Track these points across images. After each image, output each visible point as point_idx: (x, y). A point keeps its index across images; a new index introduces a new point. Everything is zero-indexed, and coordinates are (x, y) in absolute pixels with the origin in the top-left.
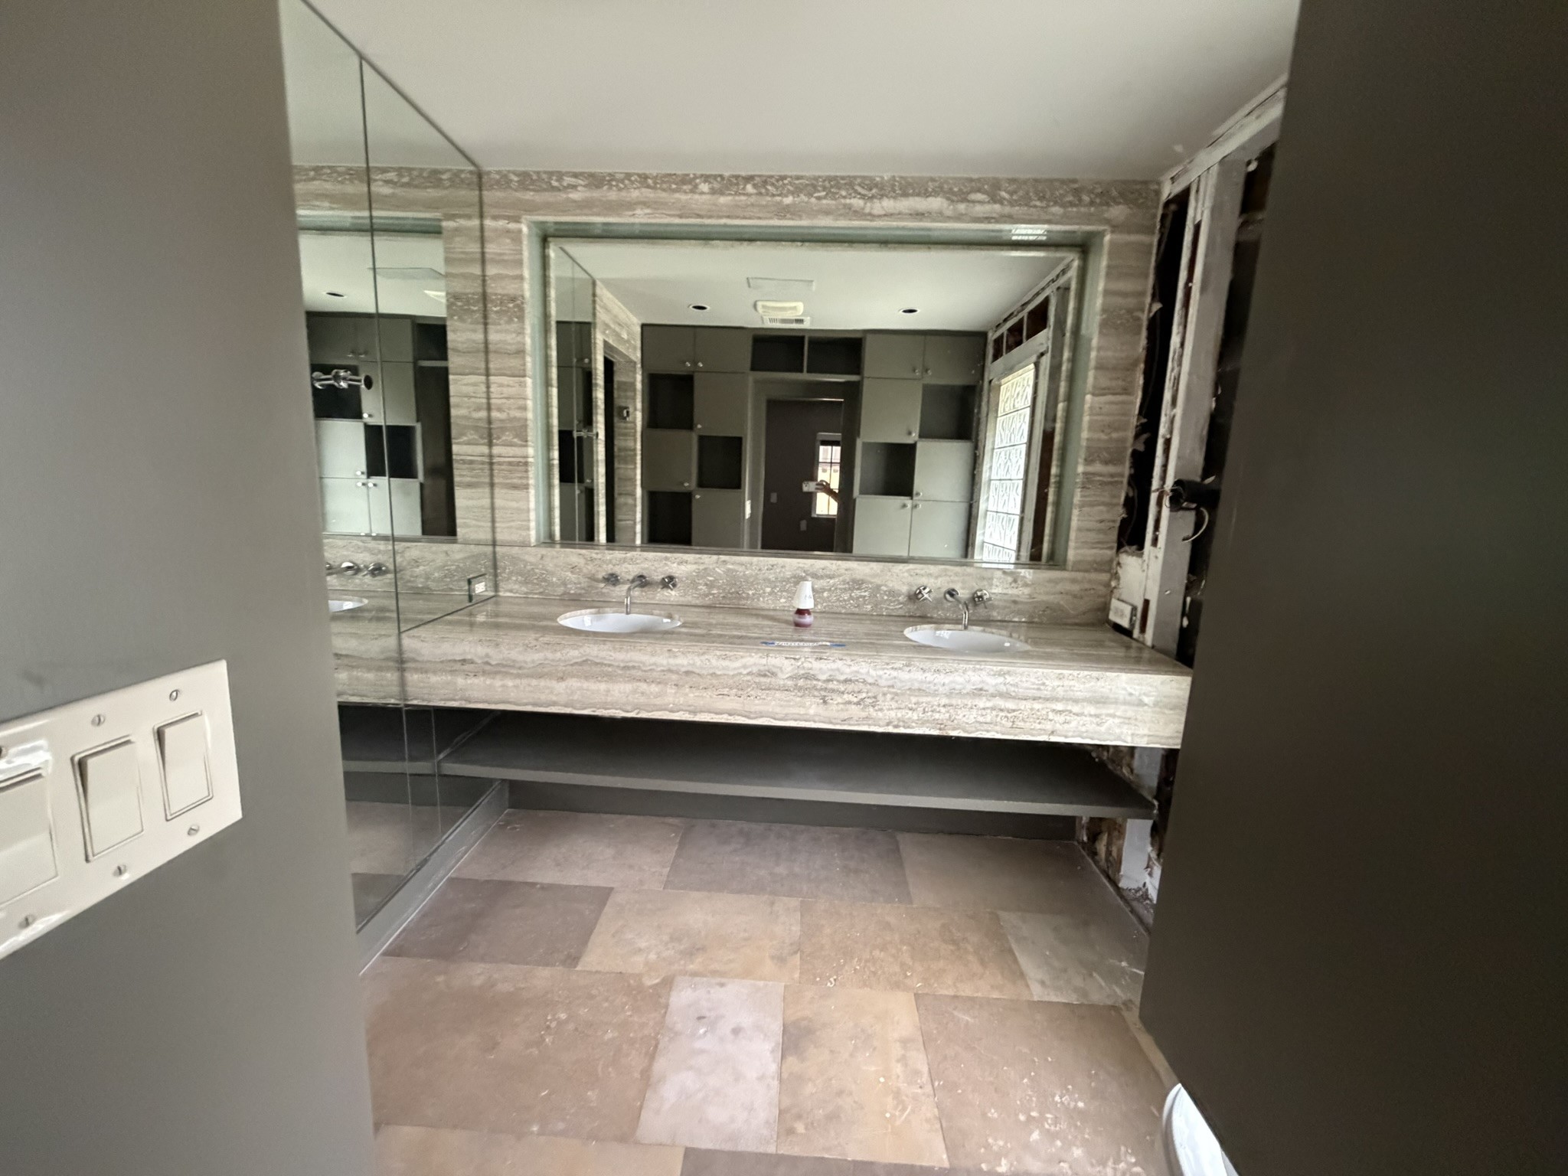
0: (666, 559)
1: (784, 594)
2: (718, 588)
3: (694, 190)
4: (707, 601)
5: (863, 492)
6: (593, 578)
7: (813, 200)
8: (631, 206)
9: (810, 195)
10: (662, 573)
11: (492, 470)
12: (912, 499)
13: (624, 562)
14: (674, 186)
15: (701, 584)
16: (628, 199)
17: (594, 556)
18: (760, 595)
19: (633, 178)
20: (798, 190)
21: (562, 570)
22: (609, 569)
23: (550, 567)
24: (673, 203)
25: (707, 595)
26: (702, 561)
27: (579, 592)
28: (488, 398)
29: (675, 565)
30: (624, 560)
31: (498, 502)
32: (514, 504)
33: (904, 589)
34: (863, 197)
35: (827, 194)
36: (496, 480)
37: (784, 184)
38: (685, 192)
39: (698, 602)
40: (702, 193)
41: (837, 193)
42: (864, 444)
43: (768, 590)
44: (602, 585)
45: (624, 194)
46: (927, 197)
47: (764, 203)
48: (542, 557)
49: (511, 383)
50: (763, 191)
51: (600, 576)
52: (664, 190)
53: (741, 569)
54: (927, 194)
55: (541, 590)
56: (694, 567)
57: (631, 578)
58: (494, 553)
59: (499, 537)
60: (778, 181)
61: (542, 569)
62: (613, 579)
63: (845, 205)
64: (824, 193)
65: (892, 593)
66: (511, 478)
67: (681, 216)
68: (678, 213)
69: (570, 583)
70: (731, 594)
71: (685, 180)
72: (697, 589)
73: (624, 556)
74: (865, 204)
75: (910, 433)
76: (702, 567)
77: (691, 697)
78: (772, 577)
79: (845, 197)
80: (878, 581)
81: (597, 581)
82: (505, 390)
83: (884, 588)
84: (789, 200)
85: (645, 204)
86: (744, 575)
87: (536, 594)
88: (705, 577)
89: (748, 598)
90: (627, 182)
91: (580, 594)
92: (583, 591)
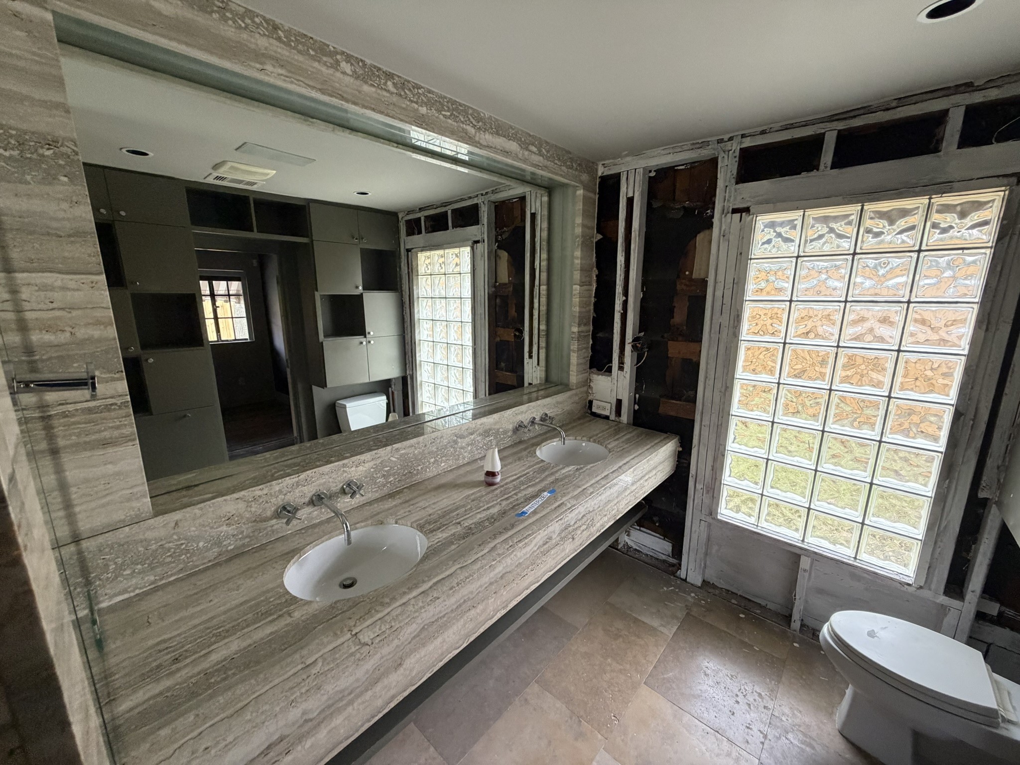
0: (344, 466)
1: (444, 458)
2: (394, 475)
3: (336, 65)
4: (386, 490)
5: (326, 336)
6: (260, 520)
7: (441, 117)
8: (260, 56)
9: (439, 111)
10: (340, 482)
11: (48, 428)
12: (365, 337)
13: (298, 486)
14: (312, 52)
15: (379, 478)
16: (253, 46)
17: (258, 493)
18: (427, 467)
19: (257, 20)
20: (429, 104)
21: (212, 528)
22: (280, 500)
23: (193, 531)
24: (312, 72)
25: (384, 486)
26: (378, 456)
27: (240, 543)
28: (19, 311)
29: (353, 469)
30: (298, 484)
31: (72, 474)
32: (110, 468)
33: (511, 427)
34: (474, 126)
35: (451, 115)
36: (61, 442)
37: (418, 93)
38: (325, 64)
39: (377, 495)
40: (344, 73)
41: (458, 117)
42: (322, 297)
43: (432, 460)
44: (274, 522)
45: (245, 36)
46: (509, 140)
47: (404, 106)
48: (176, 524)
49: (72, 284)
50: (403, 93)
51: (269, 514)
52: (299, 52)
53: (411, 450)
54: (509, 137)
55: (181, 566)
56: (371, 464)
57: (307, 500)
58: (80, 553)
59: (84, 525)
60: (414, 88)
61: (179, 539)
62: (287, 511)
63: (463, 129)
64: (449, 114)
65: (505, 432)
66: (100, 431)
67: (322, 91)
68: (319, 86)
69: (227, 537)
70: (405, 475)
71: (322, 50)
72: (375, 483)
73: (297, 479)
74: (476, 133)
75: (357, 287)
76: (379, 461)
77: (505, 594)
78: (434, 449)
79: (462, 122)
80: (497, 427)
81: (267, 519)
82: (57, 295)
83: (501, 430)
84: (423, 110)
85: (278, 62)
86: (414, 455)
87: (172, 575)
88: (382, 469)
89: (418, 474)
90: (248, 21)
91: (243, 545)
92: (247, 540)
